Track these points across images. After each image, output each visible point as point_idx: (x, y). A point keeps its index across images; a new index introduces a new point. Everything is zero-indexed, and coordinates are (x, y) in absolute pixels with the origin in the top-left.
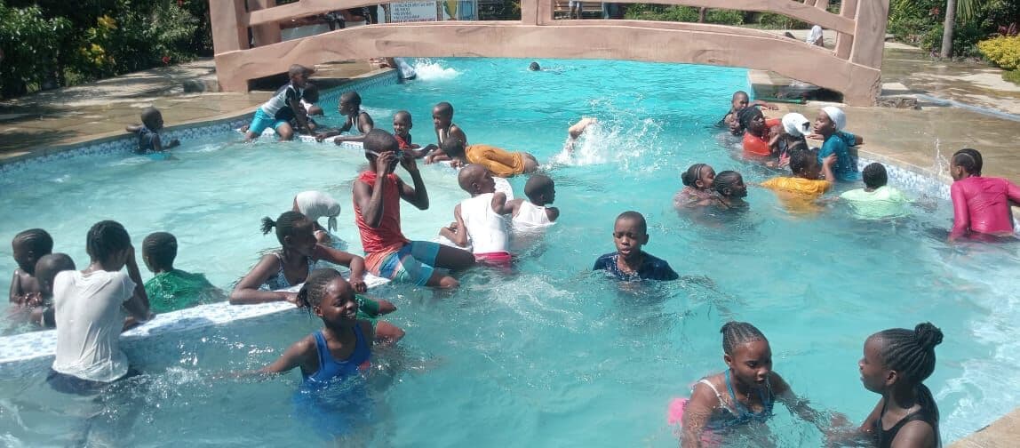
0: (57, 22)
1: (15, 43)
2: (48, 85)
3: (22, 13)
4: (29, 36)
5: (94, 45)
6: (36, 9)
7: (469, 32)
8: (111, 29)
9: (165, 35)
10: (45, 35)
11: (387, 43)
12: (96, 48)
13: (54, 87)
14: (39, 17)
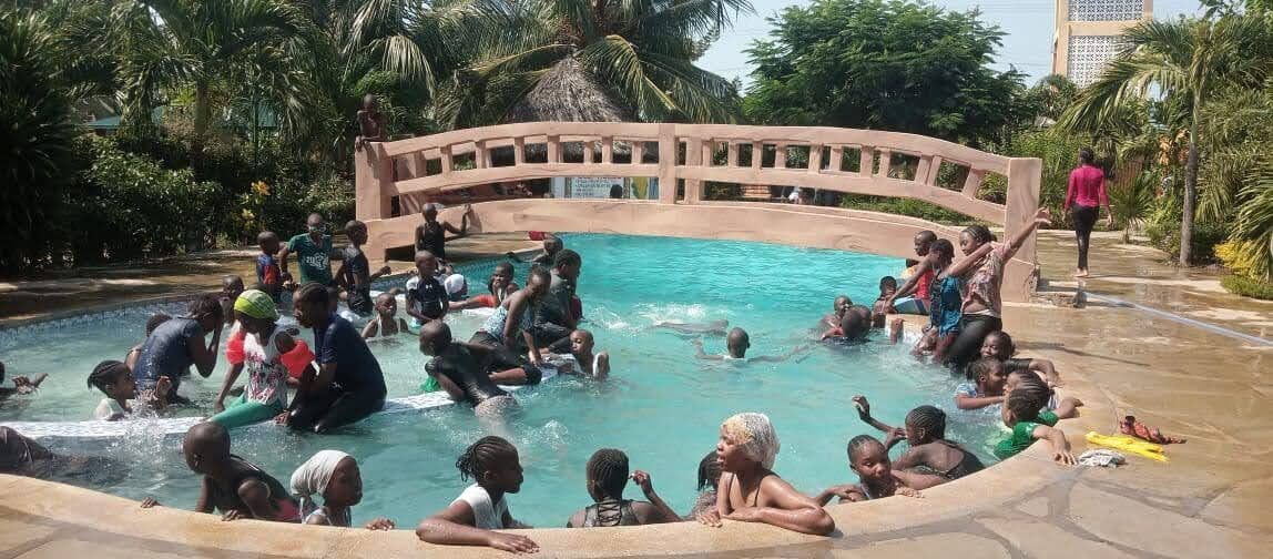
0: (209, 185)
1: (164, 201)
2: (193, 247)
3: (175, 174)
4: (177, 197)
5: (245, 211)
6: (189, 171)
7: (605, 208)
8: (264, 195)
9: (322, 204)
10: (193, 196)
11: (525, 217)
12: (246, 213)
13: (199, 249)
14: (190, 178)
